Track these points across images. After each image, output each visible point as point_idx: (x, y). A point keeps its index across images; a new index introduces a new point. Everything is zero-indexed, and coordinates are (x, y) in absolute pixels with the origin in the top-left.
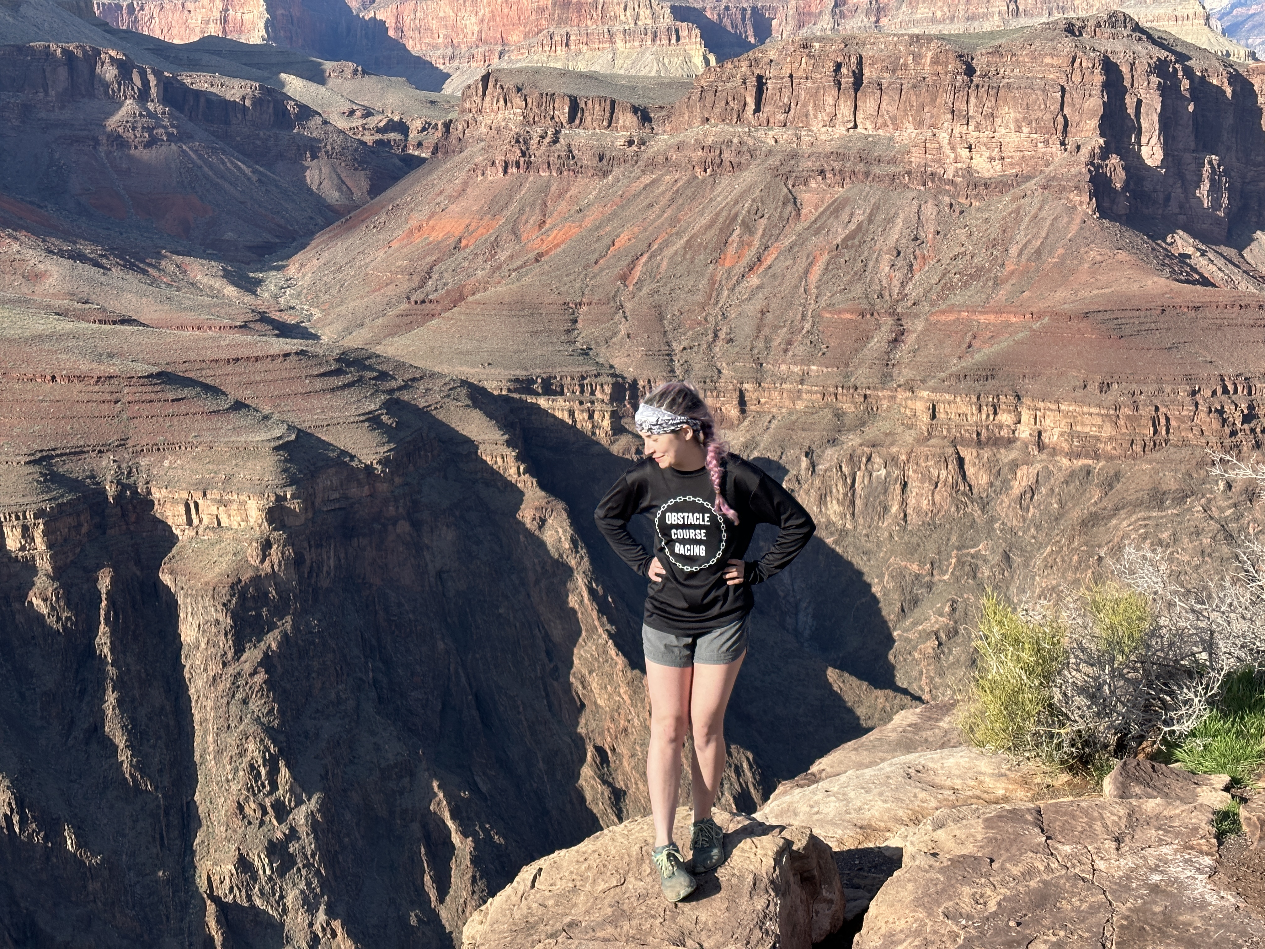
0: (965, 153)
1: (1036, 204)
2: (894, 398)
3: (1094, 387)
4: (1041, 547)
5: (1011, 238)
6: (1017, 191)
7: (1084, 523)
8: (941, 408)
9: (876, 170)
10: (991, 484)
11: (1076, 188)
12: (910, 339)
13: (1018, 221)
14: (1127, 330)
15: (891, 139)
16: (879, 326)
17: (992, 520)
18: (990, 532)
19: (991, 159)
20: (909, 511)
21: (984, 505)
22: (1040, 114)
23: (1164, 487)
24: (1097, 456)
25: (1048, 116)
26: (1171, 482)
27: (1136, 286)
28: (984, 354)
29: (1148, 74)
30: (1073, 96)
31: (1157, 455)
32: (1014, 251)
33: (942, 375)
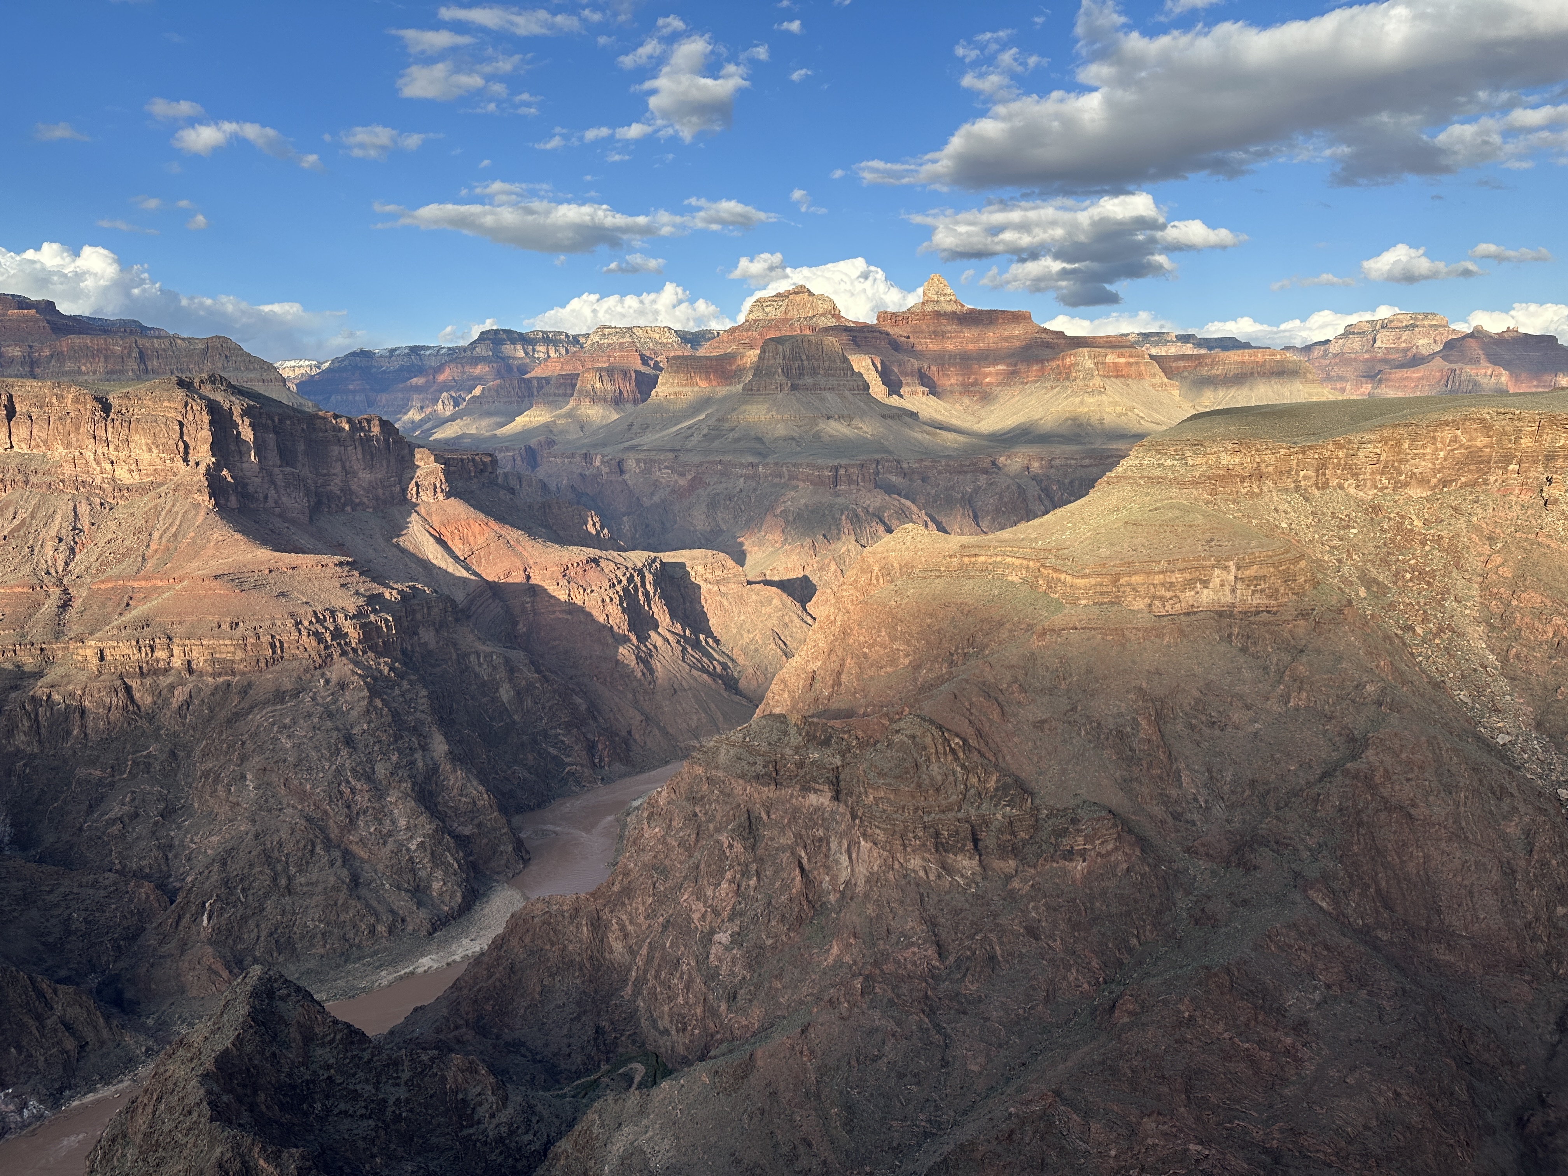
0: (108, 467)
1: (169, 503)
2: (67, 648)
3: (225, 627)
4: (199, 741)
5: (153, 526)
6: (153, 494)
7: (229, 721)
8: (107, 652)
9: (34, 479)
10: (155, 703)
11: (199, 491)
12: (77, 604)
13: (156, 515)
14: (247, 586)
15: (44, 456)
16: (48, 596)
17: (159, 728)
18: (157, 737)
19: (131, 471)
20: (89, 731)
21: (151, 718)
22: (165, 440)
23: (284, 689)
24: (233, 674)
25: (171, 442)
26: (288, 684)
27: (250, 556)
28: (137, 611)
29: (242, 416)
30: (189, 428)
31: (276, 668)
32: (156, 535)
33: (108, 628)
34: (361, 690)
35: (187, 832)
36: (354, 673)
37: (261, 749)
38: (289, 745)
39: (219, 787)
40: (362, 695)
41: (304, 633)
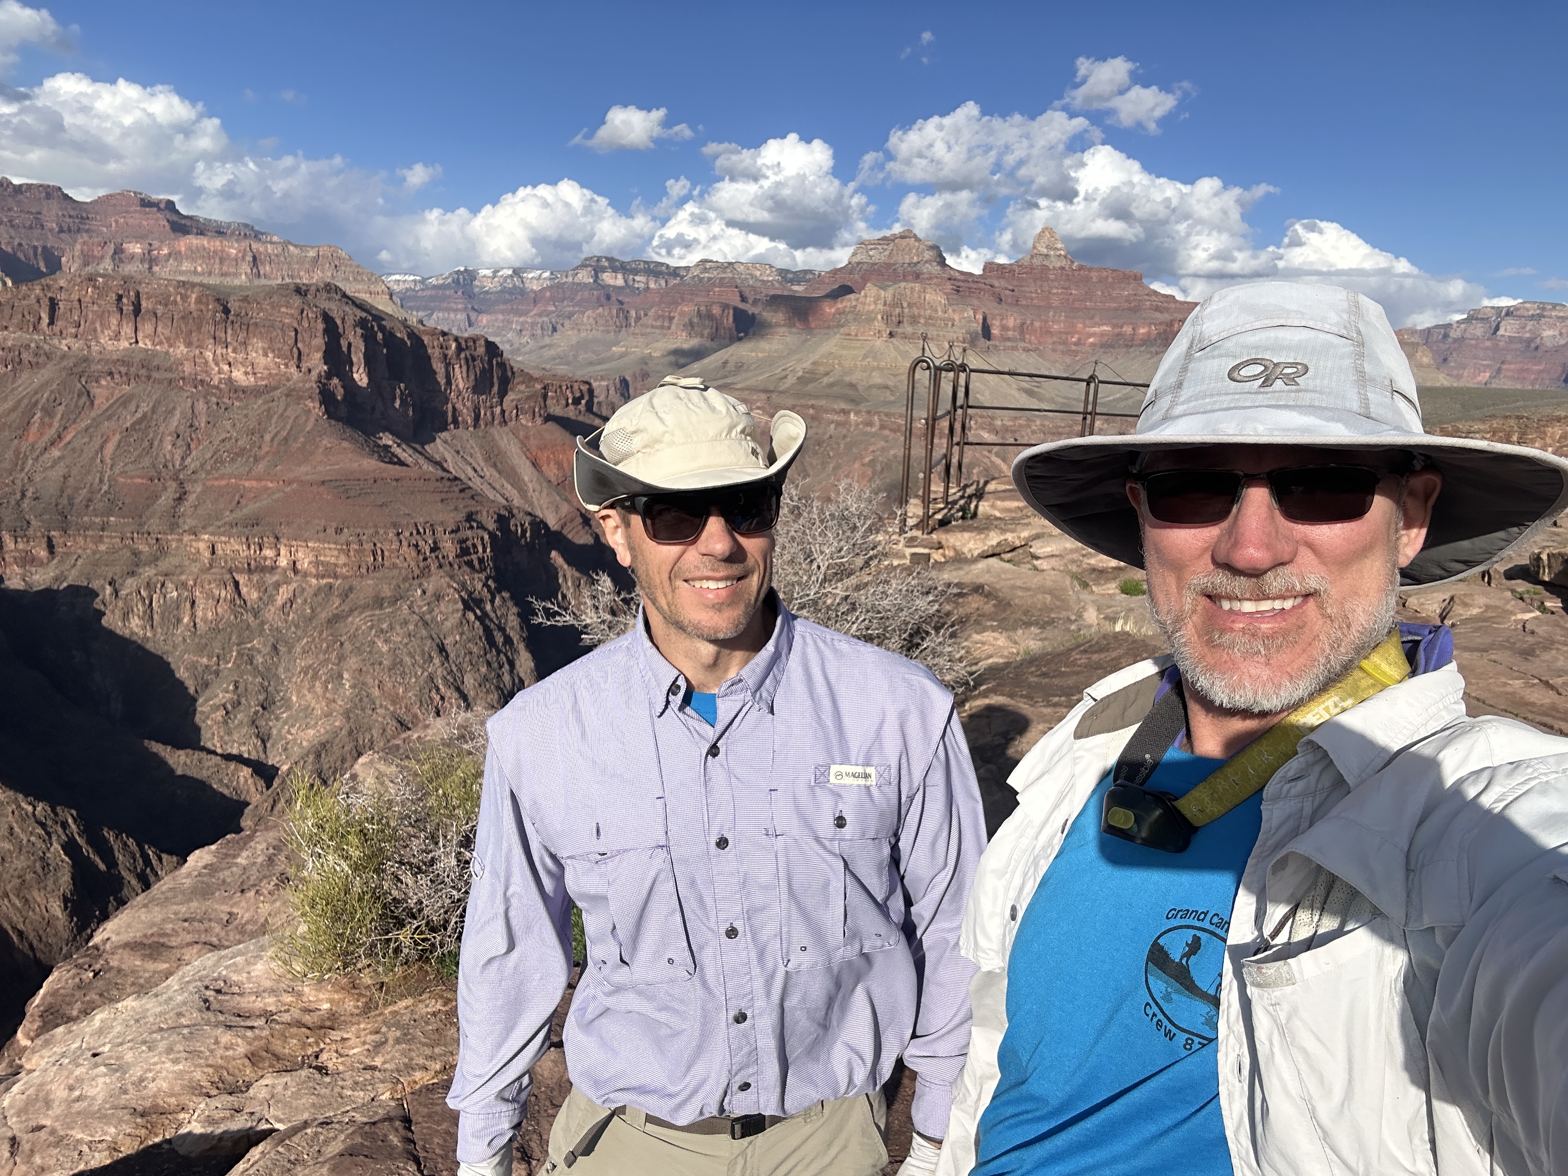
0: (226, 368)
1: (282, 407)
2: (181, 540)
3: (331, 531)
4: (299, 639)
5: (265, 430)
6: (267, 397)
7: (329, 621)
8: (219, 547)
9: (155, 375)
10: (261, 599)
11: (310, 397)
12: (192, 498)
13: (269, 417)
14: (352, 493)
15: (167, 353)
16: (165, 488)
17: (263, 623)
18: (262, 630)
19: (246, 373)
20: (198, 620)
21: (256, 614)
22: (280, 346)
23: (383, 595)
24: (336, 577)
25: (286, 348)
26: (387, 591)
27: (356, 465)
28: (250, 509)
29: (355, 327)
30: (304, 336)
31: (376, 575)
32: (268, 437)
33: (219, 523)
34: (456, 603)
35: (285, 723)
36: (450, 586)
37: (358, 650)
38: (385, 649)
39: (318, 684)
40: (456, 607)
41: (405, 543)
